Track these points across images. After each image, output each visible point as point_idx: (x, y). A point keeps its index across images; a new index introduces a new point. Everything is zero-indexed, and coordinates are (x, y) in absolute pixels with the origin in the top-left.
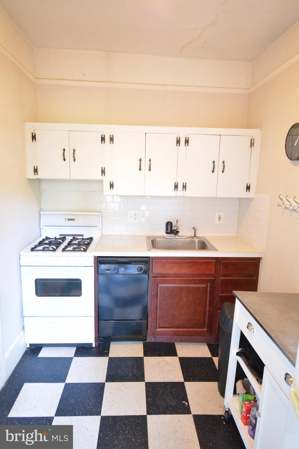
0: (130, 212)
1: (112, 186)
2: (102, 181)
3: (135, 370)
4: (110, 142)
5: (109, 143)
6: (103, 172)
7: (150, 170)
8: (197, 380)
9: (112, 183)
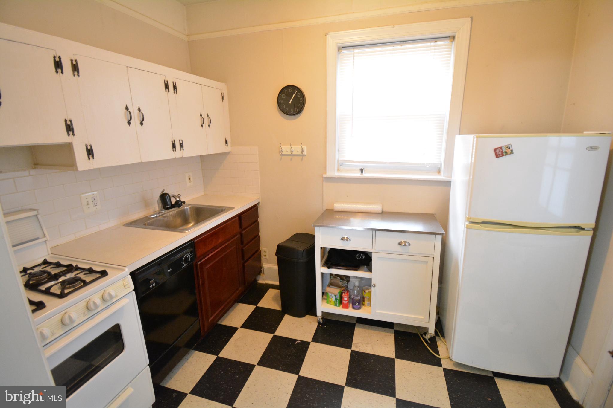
0: (83, 195)
1: (90, 152)
2: (69, 146)
3: (233, 370)
4: (74, 72)
5: (73, 76)
6: (69, 128)
7: (142, 124)
8: (276, 326)
9: (89, 147)
